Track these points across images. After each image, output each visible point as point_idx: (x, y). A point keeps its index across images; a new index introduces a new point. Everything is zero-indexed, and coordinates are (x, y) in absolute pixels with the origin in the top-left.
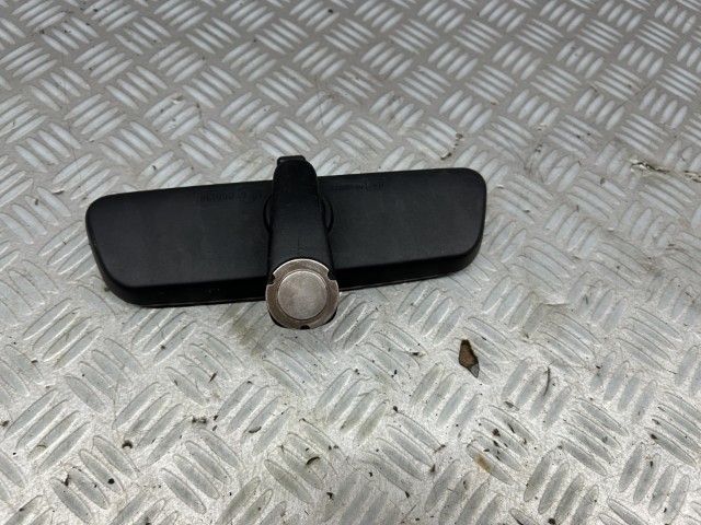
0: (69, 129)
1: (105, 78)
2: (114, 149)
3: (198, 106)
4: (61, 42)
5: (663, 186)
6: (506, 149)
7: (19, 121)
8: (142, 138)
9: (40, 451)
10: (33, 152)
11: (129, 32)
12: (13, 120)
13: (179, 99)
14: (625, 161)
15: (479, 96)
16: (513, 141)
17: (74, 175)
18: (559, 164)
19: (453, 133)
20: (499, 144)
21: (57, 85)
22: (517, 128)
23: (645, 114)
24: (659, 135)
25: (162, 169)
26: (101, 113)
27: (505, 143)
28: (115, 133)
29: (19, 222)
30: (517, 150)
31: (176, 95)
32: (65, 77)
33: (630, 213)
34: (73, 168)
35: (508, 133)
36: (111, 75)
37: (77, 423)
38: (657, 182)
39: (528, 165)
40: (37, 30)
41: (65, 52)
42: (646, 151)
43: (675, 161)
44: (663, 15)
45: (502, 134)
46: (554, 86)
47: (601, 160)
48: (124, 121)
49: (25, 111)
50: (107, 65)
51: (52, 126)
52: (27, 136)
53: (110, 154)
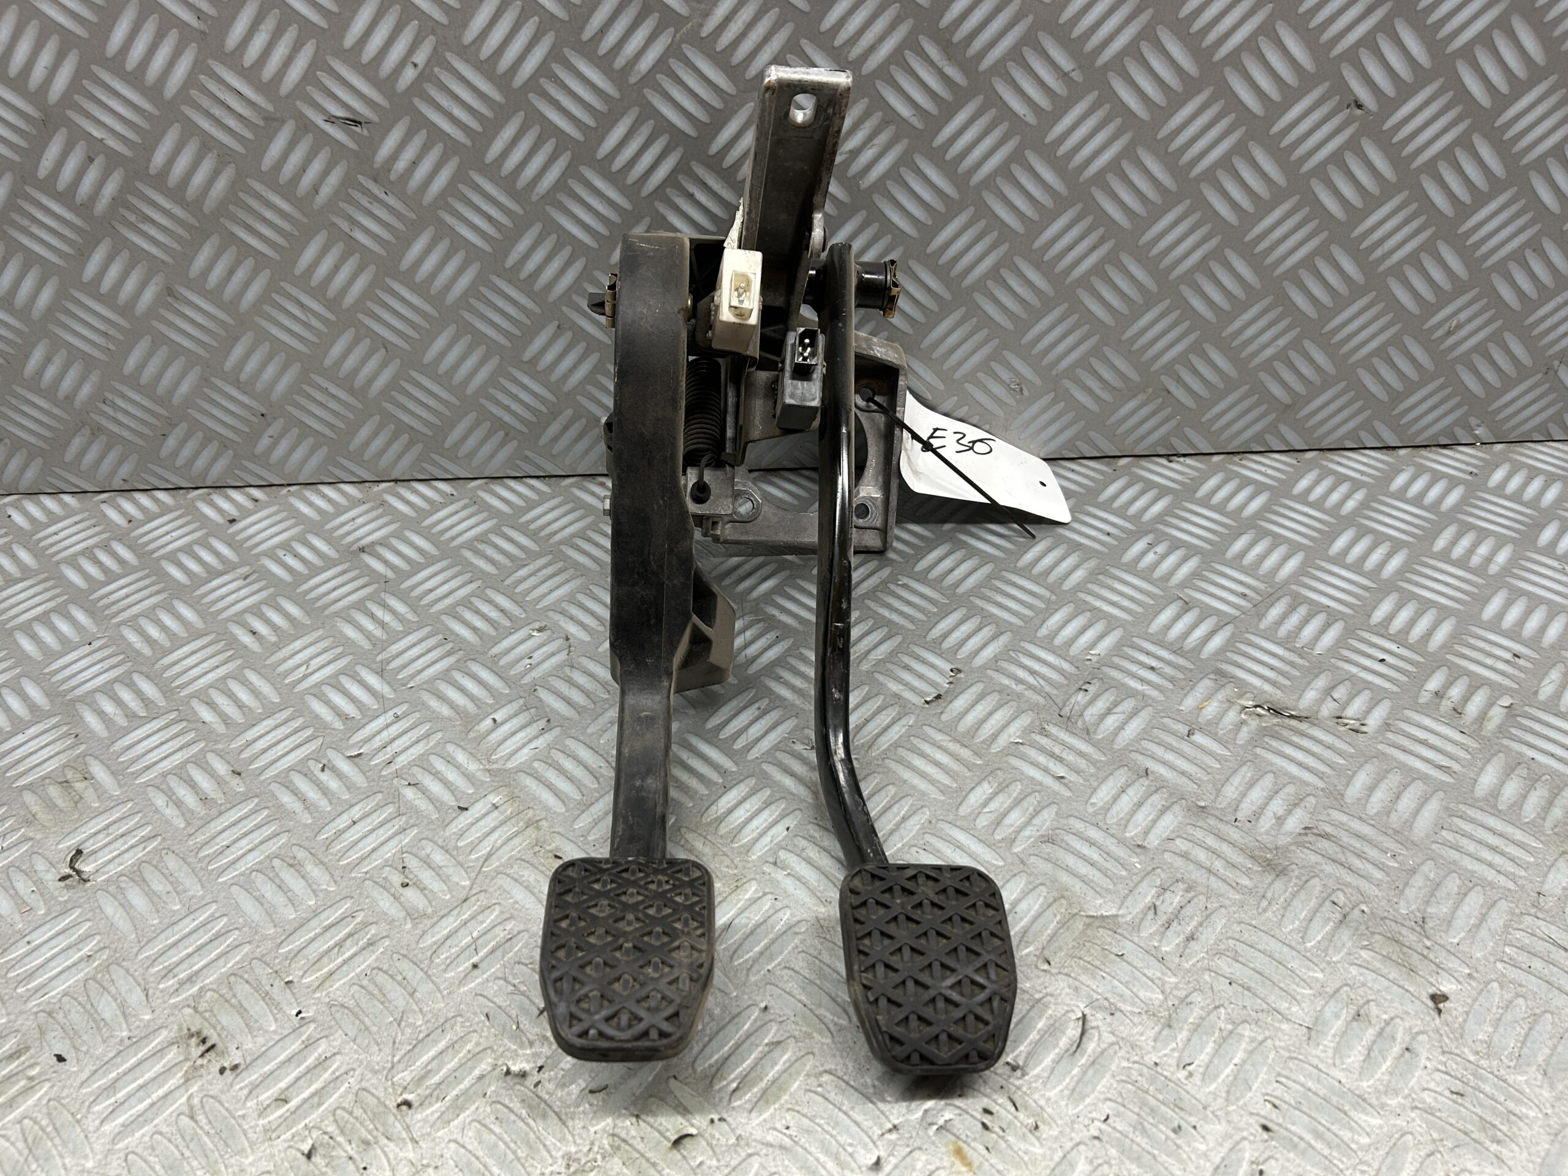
0: (381, 673)
1: (440, 606)
2: (442, 697)
3: (567, 639)
4: (386, 562)
5: (1296, 739)
6: (1031, 687)
7: (315, 663)
8: (481, 682)
9: (278, 1107)
10: (328, 703)
11: (481, 547)
12: (307, 662)
13: (540, 630)
14: (1230, 703)
15: (992, 615)
16: (1044, 677)
17: (379, 732)
18: (1119, 709)
19: (947, 667)
20: (1019, 681)
21: (372, 616)
22: (1051, 658)
23: (1270, 635)
24: (1292, 664)
25: (503, 723)
26: (429, 651)
27: (1030, 679)
28: (445, 676)
29: (296, 794)
30: (1048, 689)
31: (537, 625)
32: (385, 606)
33: (1236, 780)
34: (380, 722)
35: (1036, 666)
36: (448, 602)
37: (337, 1070)
38: (1286, 733)
39: (1066, 711)
40: (355, 547)
41: (390, 574)
42: (1267, 687)
43: (1320, 701)
44: (1309, 490)
45: (1025, 667)
46: (1115, 598)
47: (1189, 702)
48: (458, 661)
49: (325, 651)
50: (446, 588)
51: (358, 668)
52: (322, 683)
53: (434, 703)
